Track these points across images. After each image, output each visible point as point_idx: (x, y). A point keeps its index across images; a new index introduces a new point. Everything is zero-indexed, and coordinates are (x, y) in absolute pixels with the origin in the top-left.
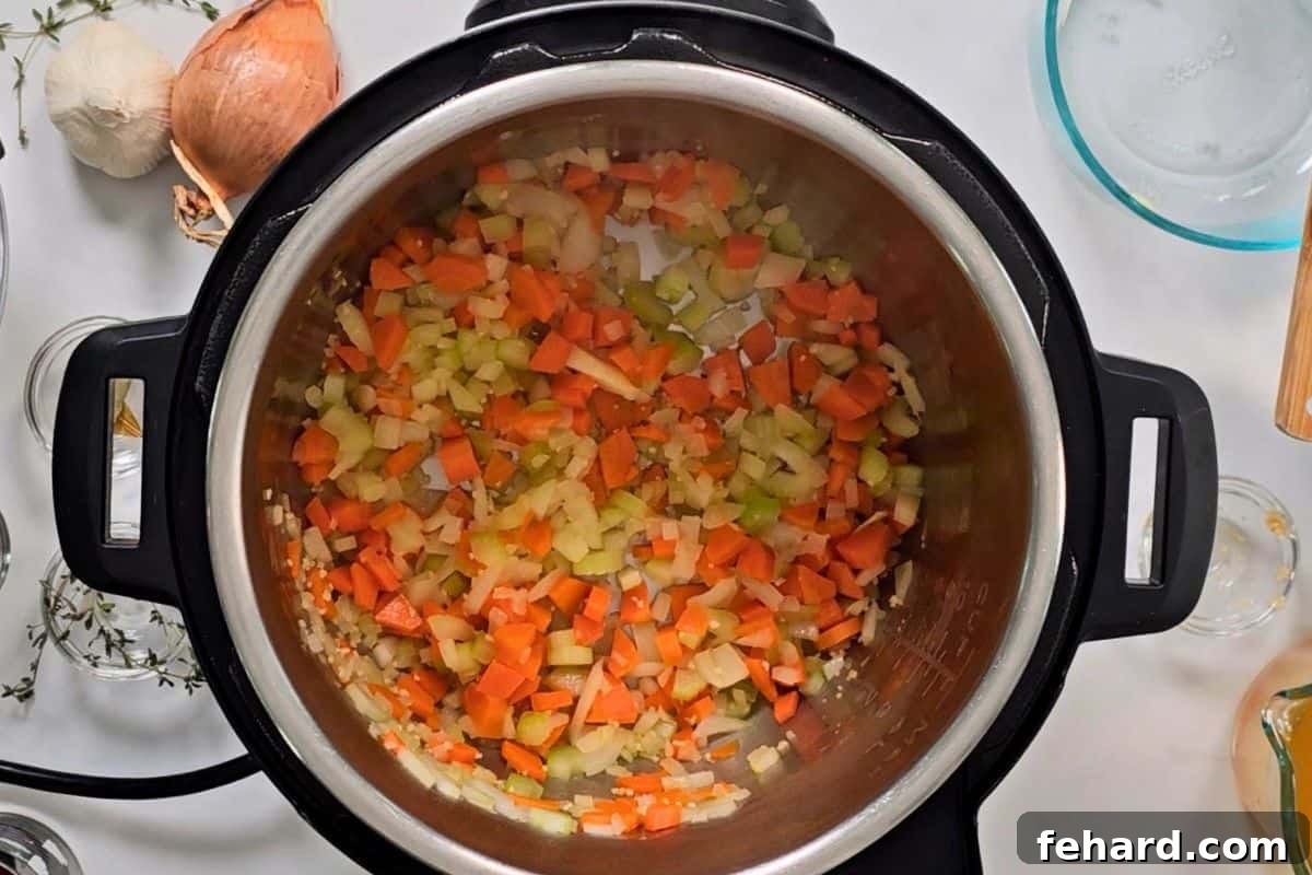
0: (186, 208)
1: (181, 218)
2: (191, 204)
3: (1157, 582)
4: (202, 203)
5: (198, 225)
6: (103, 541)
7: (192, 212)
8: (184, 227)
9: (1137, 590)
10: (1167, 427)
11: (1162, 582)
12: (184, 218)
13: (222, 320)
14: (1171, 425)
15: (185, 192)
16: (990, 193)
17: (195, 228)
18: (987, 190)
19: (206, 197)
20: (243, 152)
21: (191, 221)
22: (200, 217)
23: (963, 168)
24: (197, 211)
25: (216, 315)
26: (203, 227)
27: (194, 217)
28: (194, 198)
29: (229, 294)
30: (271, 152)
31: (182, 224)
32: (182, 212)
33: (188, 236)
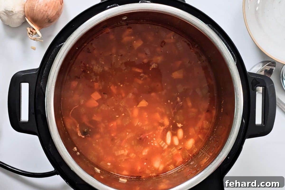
0: (30, 32)
1: (29, 35)
2: (31, 31)
3: (263, 125)
4: (34, 31)
5: (33, 36)
6: (20, 121)
7: (31, 33)
8: (30, 37)
9: (259, 126)
10: (264, 89)
11: (264, 124)
12: (30, 35)
13: (46, 69)
14: (265, 88)
15: (30, 29)
16: (222, 36)
17: (33, 37)
18: (222, 35)
19: (34, 30)
20: (42, 18)
21: (31, 35)
22: (33, 34)
23: (216, 30)
24: (33, 33)
25: (45, 68)
26: (34, 36)
27: (32, 34)
28: (32, 30)
29: (48, 63)
30: (48, 18)
31: (29, 36)
32: (29, 33)
33: (31, 39)
